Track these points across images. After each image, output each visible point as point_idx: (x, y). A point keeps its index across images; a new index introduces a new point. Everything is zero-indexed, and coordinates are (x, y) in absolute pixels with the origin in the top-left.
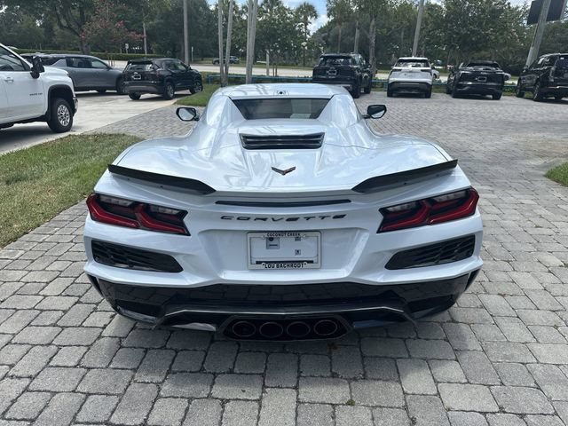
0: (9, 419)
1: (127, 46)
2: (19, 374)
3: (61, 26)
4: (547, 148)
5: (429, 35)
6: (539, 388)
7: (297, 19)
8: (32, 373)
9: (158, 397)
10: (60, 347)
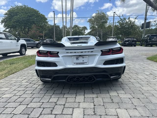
0: (16, 102)
1: (39, 38)
2: (17, 95)
3: (23, 33)
4: (147, 54)
5: (116, 32)
6: (143, 94)
7: (82, 30)
8: (20, 95)
9: (51, 98)
10: (26, 91)
